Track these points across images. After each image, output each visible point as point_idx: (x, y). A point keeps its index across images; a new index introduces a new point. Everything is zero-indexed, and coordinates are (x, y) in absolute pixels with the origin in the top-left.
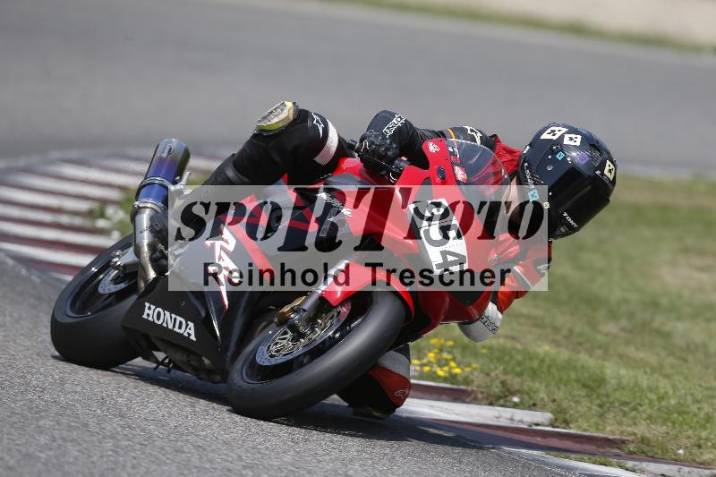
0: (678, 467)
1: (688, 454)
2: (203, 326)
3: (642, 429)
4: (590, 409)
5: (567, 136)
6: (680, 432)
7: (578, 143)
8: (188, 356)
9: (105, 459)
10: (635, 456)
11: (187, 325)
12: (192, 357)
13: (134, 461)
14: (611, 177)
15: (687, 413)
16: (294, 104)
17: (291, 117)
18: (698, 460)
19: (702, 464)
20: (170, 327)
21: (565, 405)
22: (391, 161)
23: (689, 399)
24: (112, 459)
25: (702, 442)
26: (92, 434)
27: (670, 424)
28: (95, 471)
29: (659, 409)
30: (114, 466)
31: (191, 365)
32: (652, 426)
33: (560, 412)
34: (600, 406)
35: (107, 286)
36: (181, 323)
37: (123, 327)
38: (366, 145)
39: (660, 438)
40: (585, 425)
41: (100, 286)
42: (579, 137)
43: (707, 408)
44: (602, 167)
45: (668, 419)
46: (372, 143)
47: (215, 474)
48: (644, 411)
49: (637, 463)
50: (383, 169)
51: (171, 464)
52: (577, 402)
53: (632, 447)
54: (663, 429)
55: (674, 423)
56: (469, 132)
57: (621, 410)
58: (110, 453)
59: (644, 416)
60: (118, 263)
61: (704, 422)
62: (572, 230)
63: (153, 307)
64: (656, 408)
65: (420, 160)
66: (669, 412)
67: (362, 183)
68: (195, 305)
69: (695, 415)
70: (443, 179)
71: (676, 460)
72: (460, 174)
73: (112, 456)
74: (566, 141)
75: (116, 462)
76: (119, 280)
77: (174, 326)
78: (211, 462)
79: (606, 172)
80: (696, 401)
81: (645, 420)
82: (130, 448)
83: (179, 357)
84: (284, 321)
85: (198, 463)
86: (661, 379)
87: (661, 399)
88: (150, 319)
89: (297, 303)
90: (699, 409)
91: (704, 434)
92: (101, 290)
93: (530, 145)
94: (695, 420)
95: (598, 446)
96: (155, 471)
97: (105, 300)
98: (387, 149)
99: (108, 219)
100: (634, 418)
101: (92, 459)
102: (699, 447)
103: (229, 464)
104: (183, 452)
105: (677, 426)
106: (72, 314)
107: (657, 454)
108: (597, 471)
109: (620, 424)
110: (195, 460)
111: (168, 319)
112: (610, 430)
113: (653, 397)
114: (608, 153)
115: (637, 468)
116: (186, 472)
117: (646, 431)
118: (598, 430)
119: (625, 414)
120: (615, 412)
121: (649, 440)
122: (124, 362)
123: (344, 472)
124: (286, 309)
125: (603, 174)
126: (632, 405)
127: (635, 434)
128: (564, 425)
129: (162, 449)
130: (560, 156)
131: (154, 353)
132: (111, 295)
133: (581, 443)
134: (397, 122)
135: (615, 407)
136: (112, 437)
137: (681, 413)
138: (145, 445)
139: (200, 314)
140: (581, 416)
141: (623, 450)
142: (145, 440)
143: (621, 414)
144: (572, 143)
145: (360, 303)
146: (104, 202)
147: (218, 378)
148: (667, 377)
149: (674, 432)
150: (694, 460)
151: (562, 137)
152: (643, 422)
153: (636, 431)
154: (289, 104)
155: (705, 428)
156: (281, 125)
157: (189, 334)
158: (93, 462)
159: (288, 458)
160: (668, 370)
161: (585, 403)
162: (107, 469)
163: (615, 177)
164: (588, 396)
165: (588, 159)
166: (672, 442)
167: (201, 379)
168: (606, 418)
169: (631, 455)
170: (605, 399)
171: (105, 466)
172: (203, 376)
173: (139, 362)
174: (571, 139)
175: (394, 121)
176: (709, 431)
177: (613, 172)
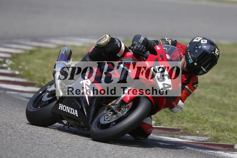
0: (197, 137)
1: (200, 132)
2: (81, 111)
3: (185, 125)
4: (167, 119)
5: (202, 40)
6: (198, 125)
7: (206, 43)
8: (75, 122)
9: (8, 143)
10: (183, 134)
11: (75, 111)
12: (77, 122)
13: (18, 143)
14: (218, 54)
15: (200, 119)
16: (109, 35)
17: (109, 41)
18: (204, 134)
19: (205, 135)
20: (69, 112)
21: (159, 118)
22: (144, 53)
23: (200, 114)
24: (10, 143)
25: (205, 128)
26: (3, 135)
27: (194, 123)
28: (4, 147)
29: (191, 118)
30: (10, 145)
31: (76, 125)
32: (189, 124)
33: (157, 121)
34: (171, 118)
35: (45, 98)
36: (72, 110)
37: (52, 112)
38: (135, 48)
39: (191, 128)
40: (166, 125)
41: (43, 98)
42: (206, 41)
43: (206, 117)
44: (214, 51)
45: (193, 121)
46: (137, 47)
47: (44, 146)
48: (186, 119)
49: (184, 136)
50: (141, 56)
51: (29, 144)
52: (163, 117)
53: (182, 131)
54: (192, 125)
55: (195, 122)
56: (167, 40)
57: (178, 119)
58: (9, 141)
59: (186, 121)
60: (49, 90)
61: (205, 122)
62: (204, 73)
63: (62, 105)
64: (189, 118)
65: (154, 52)
66: (194, 119)
67: (133, 61)
68: (77, 104)
69: (203, 120)
70: (162, 58)
71: (196, 135)
72: (168, 57)
73: (10, 142)
74: (202, 42)
75: (11, 144)
76: (49, 96)
77: (70, 112)
78: (43, 142)
79: (216, 52)
80: (202, 115)
81: (186, 122)
82: (16, 139)
83: (72, 122)
84: (109, 108)
85: (38, 143)
86: (191, 108)
87: (191, 115)
88: (61, 109)
89: (113, 102)
90: (204, 117)
91: (206, 126)
92: (43, 100)
93: (189, 44)
94: (203, 121)
95: (171, 131)
96: (24, 146)
97: (44, 103)
98: (142, 49)
99: (7, 64)
100: (182, 122)
101: (3, 143)
102: (204, 130)
103: (49, 143)
104: (33, 139)
105: (196, 123)
106: (33, 108)
107: (190, 133)
108: (170, 140)
109: (178, 123)
110: (37, 142)
111: (68, 109)
112: (174, 126)
113: (189, 114)
114: (216, 46)
115: (184, 138)
116: (34, 146)
117: (186, 126)
118: (170, 126)
119: (179, 120)
120: (176, 120)
121: (187, 129)
122: (53, 124)
123: (87, 144)
124: (110, 104)
125: (215, 53)
126: (181, 117)
127: (183, 127)
128: (159, 125)
129: (26, 139)
130: (200, 47)
131: (63, 121)
132: (46, 101)
133: (165, 130)
134: (142, 38)
135: (176, 118)
136: (10, 136)
137: (198, 119)
138: (21, 138)
139: (79, 107)
140: (165, 122)
141: (179, 132)
142: (21, 136)
143: (178, 120)
144: (204, 42)
145: (136, 102)
146: (5, 58)
147: (86, 129)
148: (193, 107)
149: (196, 125)
150: (202, 134)
151: (200, 41)
152: (185, 123)
153: (183, 126)
154: (108, 36)
155: (205, 123)
156: (105, 43)
157: (76, 114)
158: (4, 144)
159: (68, 140)
160: (193, 105)
161: (166, 117)
162: (9, 146)
163: (219, 54)
164: (167, 115)
165: (209, 48)
166: (195, 129)
167: (79, 130)
168: (173, 122)
169: (182, 134)
170: (172, 116)
171: (8, 145)
172: (81, 129)
173: (57, 124)
174: (203, 41)
175: (141, 38)
176: (207, 124)
177: (218, 53)
